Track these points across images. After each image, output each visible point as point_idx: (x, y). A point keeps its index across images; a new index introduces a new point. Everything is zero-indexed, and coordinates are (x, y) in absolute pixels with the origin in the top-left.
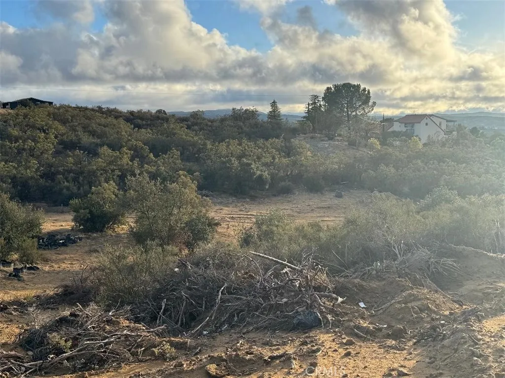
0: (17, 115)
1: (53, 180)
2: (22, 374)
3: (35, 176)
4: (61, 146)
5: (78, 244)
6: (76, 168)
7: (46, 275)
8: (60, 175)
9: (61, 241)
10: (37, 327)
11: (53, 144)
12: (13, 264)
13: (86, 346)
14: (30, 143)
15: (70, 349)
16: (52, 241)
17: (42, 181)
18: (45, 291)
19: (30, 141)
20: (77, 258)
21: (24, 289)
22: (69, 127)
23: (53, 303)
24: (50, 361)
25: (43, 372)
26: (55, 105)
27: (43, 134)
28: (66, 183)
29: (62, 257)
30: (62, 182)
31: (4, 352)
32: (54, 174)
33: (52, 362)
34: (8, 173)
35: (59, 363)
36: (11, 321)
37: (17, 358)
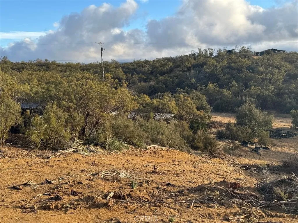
0: (264, 59)
1: (281, 98)
2: (258, 206)
3: (271, 95)
4: (288, 77)
5: (294, 138)
6: (296, 91)
7: (273, 153)
8: (286, 95)
9: (284, 135)
10: (267, 182)
11: (283, 76)
12: (255, 144)
13: (297, 199)
14: (270, 75)
15: (286, 199)
16: (278, 134)
17: (275, 98)
18: (273, 163)
19: (270, 74)
20: (293, 146)
21: (260, 159)
22: (294, 66)
23: (277, 170)
24: (274, 203)
25: (270, 209)
26: (287, 52)
27: (278, 70)
28: (289, 100)
29: (283, 144)
30: (286, 99)
31: (249, 192)
32: (283, 94)
33: (275, 204)
34: (256, 92)
35: (280, 205)
36: (252, 176)
37: (255, 197)
